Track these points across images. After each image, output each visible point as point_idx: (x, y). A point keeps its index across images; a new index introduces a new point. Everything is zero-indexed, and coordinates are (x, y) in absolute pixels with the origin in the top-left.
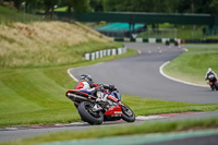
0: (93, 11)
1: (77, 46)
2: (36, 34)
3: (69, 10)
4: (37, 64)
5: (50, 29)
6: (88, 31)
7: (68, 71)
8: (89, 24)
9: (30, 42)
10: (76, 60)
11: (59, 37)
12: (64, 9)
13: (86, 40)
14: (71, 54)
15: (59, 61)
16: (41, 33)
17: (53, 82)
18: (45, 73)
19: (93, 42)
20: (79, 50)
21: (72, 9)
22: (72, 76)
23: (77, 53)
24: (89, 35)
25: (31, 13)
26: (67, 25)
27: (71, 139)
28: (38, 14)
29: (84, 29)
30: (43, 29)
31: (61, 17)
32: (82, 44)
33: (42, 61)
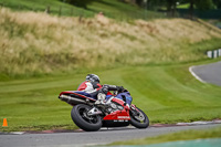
0: (216, 7)
1: (199, 43)
2: (158, 31)
3: (191, 6)
4: (157, 62)
5: (171, 26)
6: (210, 29)
7: (190, 69)
8: (211, 21)
9: (152, 39)
10: (197, 58)
11: (181, 34)
12: (186, 6)
13: (209, 38)
14: (193, 52)
15: (181, 59)
16: (163, 31)
17: (174, 80)
18: (166, 71)
19: (215, 39)
20: (201, 48)
21: (194, 6)
22: (193, 74)
23: (199, 50)
24: (212, 32)
25: (153, 10)
26: (189, 22)
27: (195, 138)
28: (160, 11)
29: (206, 26)
30: (165, 26)
31: (183, 14)
32: (204, 42)
33: (164, 59)
